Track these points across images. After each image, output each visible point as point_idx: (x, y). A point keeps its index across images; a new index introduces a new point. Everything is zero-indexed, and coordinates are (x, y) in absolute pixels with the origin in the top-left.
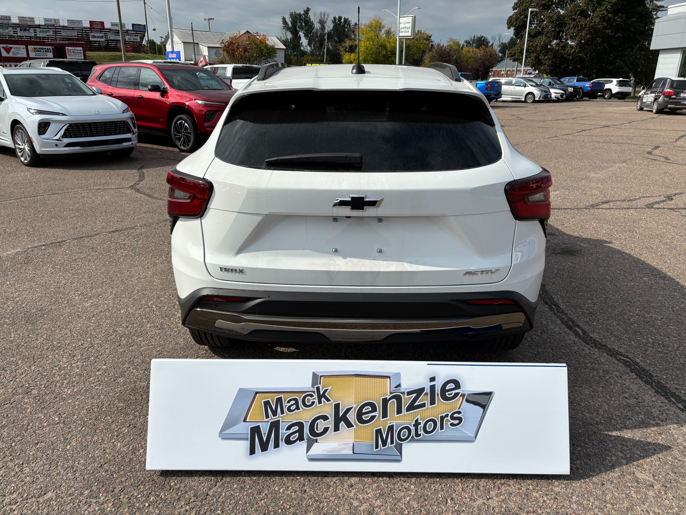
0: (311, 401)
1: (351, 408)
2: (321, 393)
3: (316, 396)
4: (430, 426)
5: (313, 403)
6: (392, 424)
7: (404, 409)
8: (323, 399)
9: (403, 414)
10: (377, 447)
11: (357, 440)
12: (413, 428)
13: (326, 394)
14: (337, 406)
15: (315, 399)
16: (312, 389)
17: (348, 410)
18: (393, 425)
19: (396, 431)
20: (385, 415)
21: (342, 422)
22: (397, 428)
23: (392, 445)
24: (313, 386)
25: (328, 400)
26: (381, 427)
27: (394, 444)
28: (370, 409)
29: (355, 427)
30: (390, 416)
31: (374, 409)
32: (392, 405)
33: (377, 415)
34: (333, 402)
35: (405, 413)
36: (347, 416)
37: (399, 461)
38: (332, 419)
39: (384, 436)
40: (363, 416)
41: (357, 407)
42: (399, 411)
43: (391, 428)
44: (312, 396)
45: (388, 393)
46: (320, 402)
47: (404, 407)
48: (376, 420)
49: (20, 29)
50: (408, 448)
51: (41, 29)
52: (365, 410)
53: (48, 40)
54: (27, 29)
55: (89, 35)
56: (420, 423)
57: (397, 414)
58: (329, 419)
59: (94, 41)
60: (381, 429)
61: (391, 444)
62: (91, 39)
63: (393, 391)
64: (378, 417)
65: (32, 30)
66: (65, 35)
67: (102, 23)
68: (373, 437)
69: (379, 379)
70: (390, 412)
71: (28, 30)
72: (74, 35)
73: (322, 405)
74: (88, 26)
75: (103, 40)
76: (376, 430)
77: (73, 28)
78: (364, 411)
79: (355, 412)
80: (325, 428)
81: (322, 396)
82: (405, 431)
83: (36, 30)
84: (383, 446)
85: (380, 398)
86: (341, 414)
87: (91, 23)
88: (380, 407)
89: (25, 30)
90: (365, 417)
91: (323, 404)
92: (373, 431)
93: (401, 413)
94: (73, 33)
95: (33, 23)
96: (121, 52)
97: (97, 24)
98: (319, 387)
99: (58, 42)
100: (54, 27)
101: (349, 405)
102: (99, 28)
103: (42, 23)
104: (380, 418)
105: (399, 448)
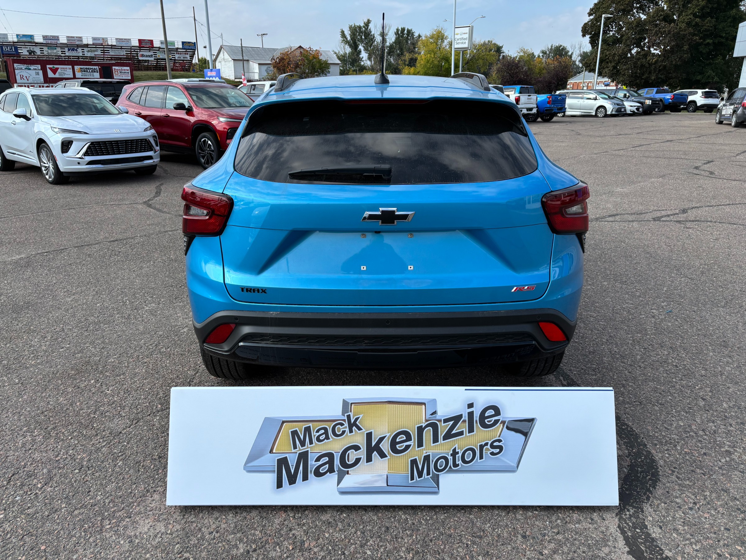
0: (341, 430)
1: (384, 437)
2: (352, 421)
3: (346, 424)
4: (469, 456)
5: (344, 432)
6: (428, 454)
7: (441, 437)
8: (354, 428)
9: (439, 442)
10: (412, 478)
11: (391, 471)
12: (450, 458)
13: (357, 423)
14: (369, 435)
15: (346, 427)
16: (343, 418)
17: (381, 439)
18: (430, 455)
19: (432, 461)
20: (420, 444)
21: (375, 452)
22: (433, 458)
23: (429, 476)
24: (343, 414)
25: (360, 429)
26: (417, 457)
27: (431, 475)
28: (405, 438)
29: (389, 457)
30: (426, 445)
31: (409, 438)
32: (428, 434)
33: (412, 444)
34: (365, 431)
35: (442, 442)
36: (380, 446)
37: (436, 493)
38: (364, 449)
39: (420, 467)
40: (397, 446)
41: (390, 436)
42: (436, 440)
43: (427, 458)
44: (342, 424)
45: (424, 421)
46: (351, 431)
47: (441, 436)
48: (411, 450)
49: (68, 49)
50: (445, 479)
51: (89, 49)
52: (400, 439)
53: (96, 59)
54: (75, 48)
55: (137, 54)
56: (458, 452)
57: (433, 443)
58: (360, 449)
59: (143, 60)
60: (416, 459)
61: (427, 475)
62: (140, 58)
63: (429, 418)
64: (413, 447)
65: (80, 50)
66: (113, 54)
67: (151, 42)
68: (408, 468)
69: (414, 406)
70: (426, 442)
71: (76, 50)
72: (122, 54)
73: (354, 435)
74: (137, 44)
75: (152, 59)
76: (411, 461)
77: (121, 47)
78: (398, 440)
79: (388, 441)
80: (356, 459)
81: (353, 425)
82: (443, 461)
83: (84, 50)
84: (419, 478)
85: (415, 426)
86: (373, 444)
87: (140, 41)
88: (415, 436)
89: (73, 50)
90: (399, 447)
91: (354, 433)
92: (408, 461)
93: (438, 442)
94: (121, 52)
95: (81, 42)
96: (166, 70)
97: (146, 42)
98: (350, 415)
99: (105, 62)
100: (103, 47)
101: (382, 434)
102: (148, 46)
103: (90, 42)
104: (415, 447)
105: (436, 480)
